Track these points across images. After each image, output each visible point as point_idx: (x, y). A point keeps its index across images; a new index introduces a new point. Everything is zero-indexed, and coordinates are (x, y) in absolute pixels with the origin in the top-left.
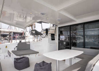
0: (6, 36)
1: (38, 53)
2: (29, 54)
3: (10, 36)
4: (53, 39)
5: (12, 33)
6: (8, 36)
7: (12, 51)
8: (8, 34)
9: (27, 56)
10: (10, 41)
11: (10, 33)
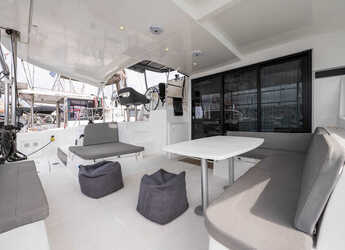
0: (50, 112)
1: (142, 149)
2: (118, 154)
3: (60, 111)
4: (178, 112)
5: (66, 104)
6: (54, 113)
7: (71, 149)
8: (55, 105)
9: (114, 159)
10: (62, 124)
11: (58, 102)
